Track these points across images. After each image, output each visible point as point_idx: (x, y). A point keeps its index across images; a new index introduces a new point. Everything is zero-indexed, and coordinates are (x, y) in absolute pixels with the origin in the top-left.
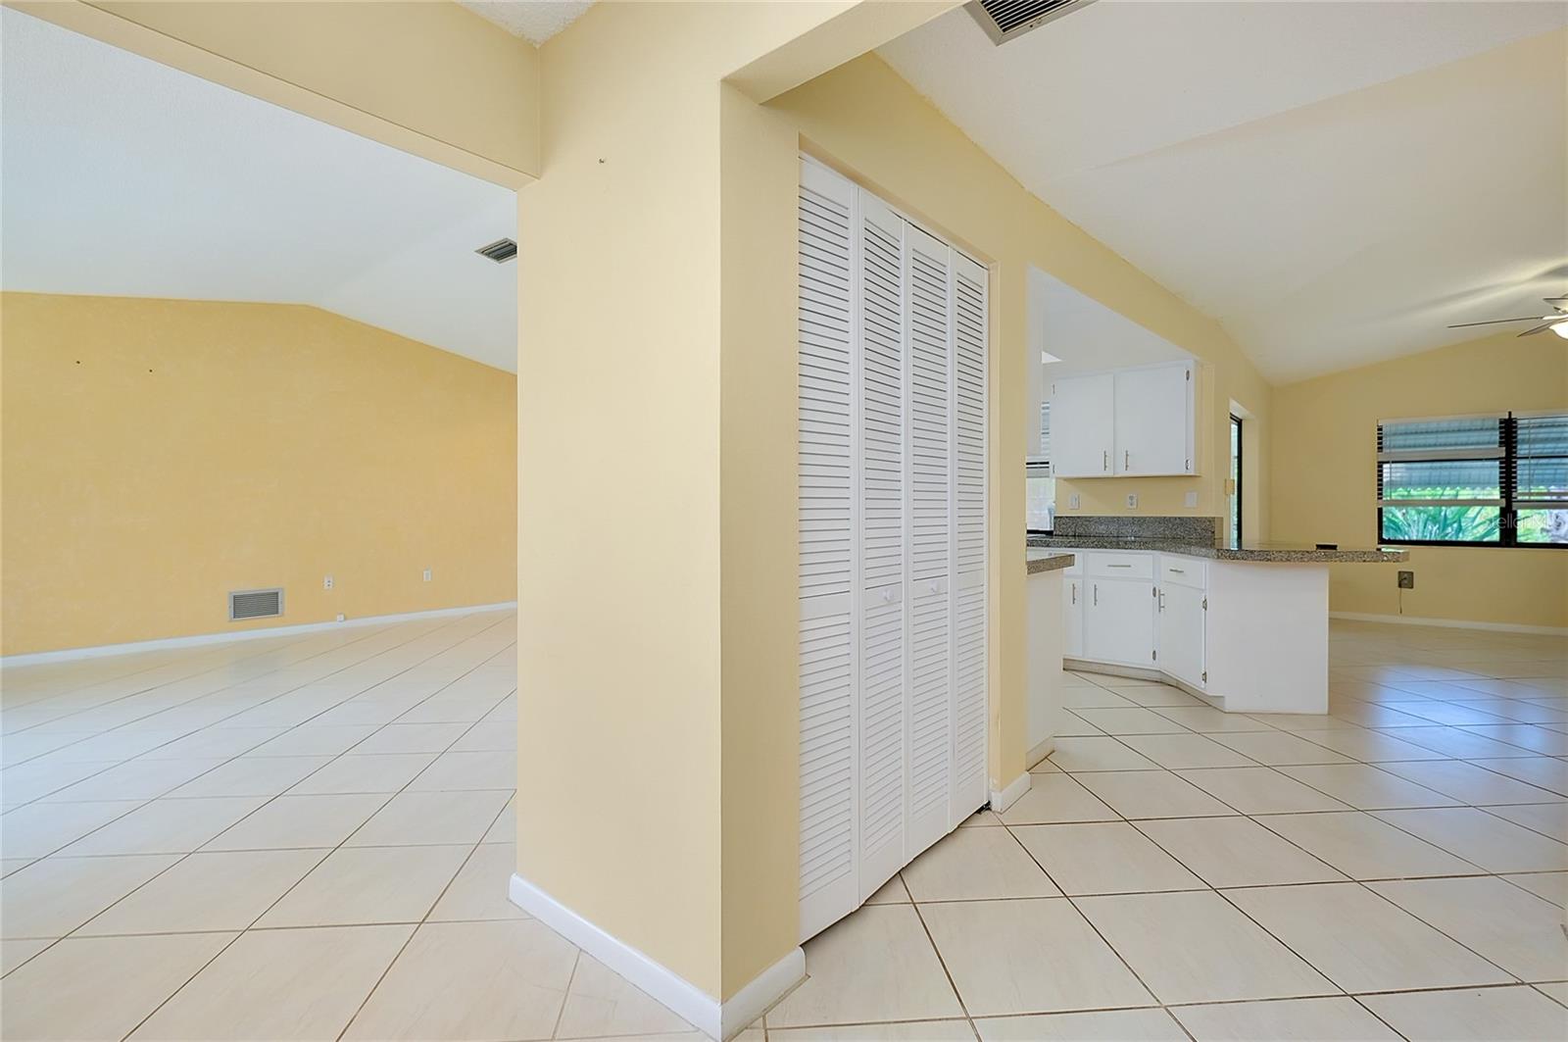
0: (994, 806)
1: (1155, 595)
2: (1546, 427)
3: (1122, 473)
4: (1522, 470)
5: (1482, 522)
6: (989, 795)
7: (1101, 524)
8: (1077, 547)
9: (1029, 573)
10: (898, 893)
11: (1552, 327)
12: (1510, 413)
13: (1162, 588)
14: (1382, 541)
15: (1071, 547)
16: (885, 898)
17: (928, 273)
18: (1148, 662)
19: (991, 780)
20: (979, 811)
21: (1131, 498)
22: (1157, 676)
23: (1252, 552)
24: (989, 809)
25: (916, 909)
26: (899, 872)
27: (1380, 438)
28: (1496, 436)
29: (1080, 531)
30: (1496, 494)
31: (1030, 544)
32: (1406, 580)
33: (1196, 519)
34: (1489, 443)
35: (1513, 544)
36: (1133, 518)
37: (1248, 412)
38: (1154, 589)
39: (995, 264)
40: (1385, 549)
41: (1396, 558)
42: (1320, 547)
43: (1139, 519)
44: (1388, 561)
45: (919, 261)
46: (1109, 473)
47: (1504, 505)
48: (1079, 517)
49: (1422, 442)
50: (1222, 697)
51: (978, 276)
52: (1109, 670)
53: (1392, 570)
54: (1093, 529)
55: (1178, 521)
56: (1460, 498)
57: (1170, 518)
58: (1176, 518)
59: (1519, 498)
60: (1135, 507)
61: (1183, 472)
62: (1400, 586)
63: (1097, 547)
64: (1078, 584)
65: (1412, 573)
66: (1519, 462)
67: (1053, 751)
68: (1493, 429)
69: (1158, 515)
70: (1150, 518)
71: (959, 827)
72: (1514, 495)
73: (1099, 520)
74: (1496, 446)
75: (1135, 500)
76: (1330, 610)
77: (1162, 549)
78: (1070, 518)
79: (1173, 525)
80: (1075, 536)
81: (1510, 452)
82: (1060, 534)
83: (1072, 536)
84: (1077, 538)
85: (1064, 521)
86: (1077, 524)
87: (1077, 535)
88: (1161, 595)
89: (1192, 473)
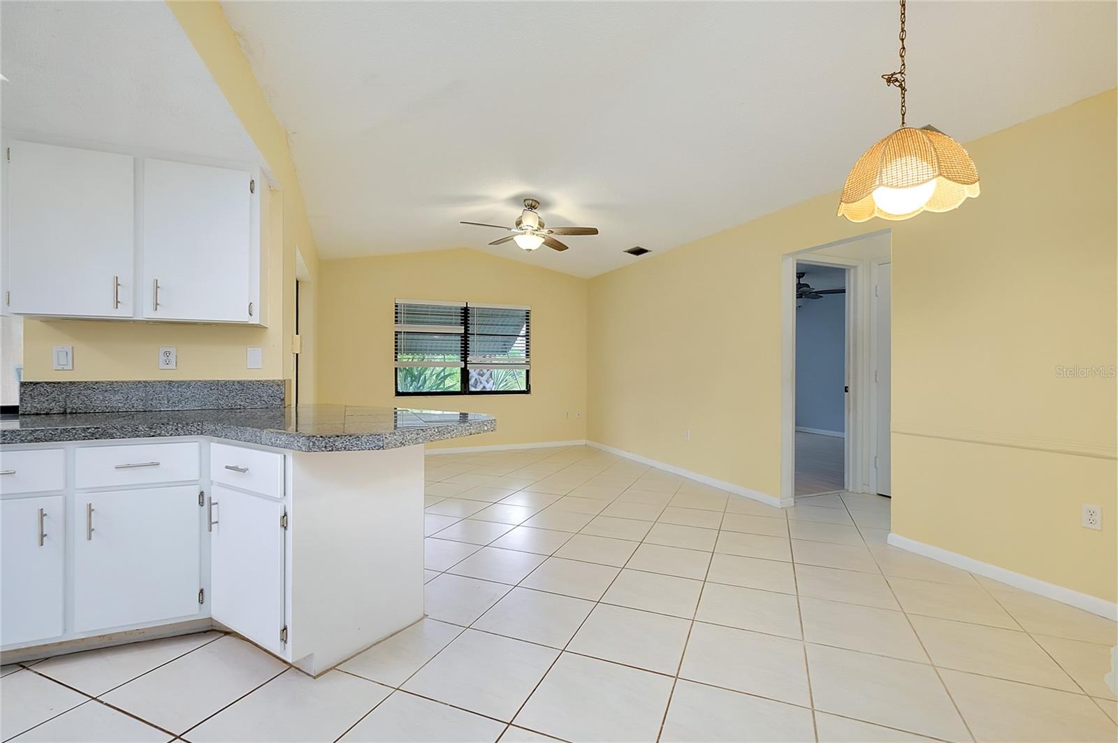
1: (201, 503)
2: (496, 315)
3: (147, 313)
4: (474, 343)
7: (116, 392)
11: (515, 238)
12: (467, 303)
13: (215, 494)
14: (398, 394)
18: (191, 609)
21: (167, 354)
27: (397, 313)
28: (459, 318)
29: (75, 403)
30: (456, 358)
33: (262, 384)
35: (467, 392)
36: (170, 383)
38: (202, 494)
43: (181, 384)
46: (124, 312)
47: (463, 367)
48: (73, 384)
54: (98, 401)
55: (235, 387)
57: (226, 382)
58: (231, 383)
59: (470, 362)
60: (171, 365)
61: (244, 319)
63: (93, 436)
64: (54, 506)
66: (470, 337)
68: (458, 314)
69: (208, 378)
70: (194, 382)
72: (468, 359)
73: (112, 387)
74: (460, 326)
75: (170, 355)
77: (214, 433)
78: (56, 385)
79: (230, 392)
80: (64, 413)
81: (466, 330)
82: (34, 411)
83: (58, 414)
84: (69, 416)
85: (42, 389)
86: (70, 394)
87: (68, 411)
88: (211, 504)
89: (255, 320)
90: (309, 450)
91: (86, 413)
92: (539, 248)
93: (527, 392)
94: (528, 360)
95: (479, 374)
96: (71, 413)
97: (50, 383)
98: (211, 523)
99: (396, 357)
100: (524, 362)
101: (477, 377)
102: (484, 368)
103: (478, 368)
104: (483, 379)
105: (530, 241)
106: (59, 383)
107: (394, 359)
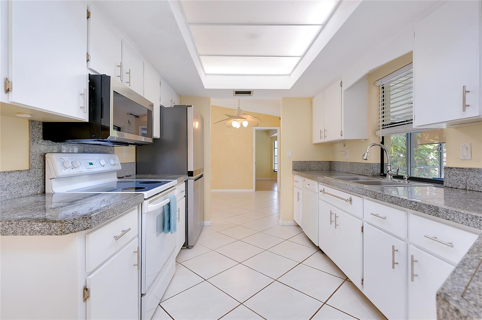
29: (472, 183)
78: (461, 170)
80: (465, 189)
82: (450, 185)
83: (462, 189)
84: (468, 192)
85: (454, 172)
86: (469, 176)
87: (468, 188)
91: (478, 191)
96: (469, 190)
97: (458, 168)
106: (463, 168)
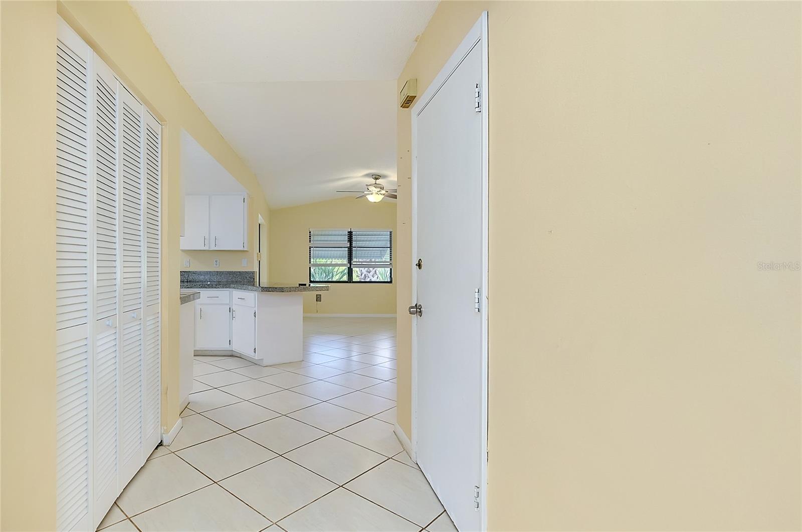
0: (164, 443)
1: (230, 311)
2: (371, 235)
3: (213, 248)
4: (355, 252)
5: (340, 273)
6: (162, 437)
7: (201, 275)
8: (191, 288)
9: (181, 304)
10: (117, 514)
11: (367, 196)
12: (351, 229)
13: (234, 307)
14: (311, 282)
15: (188, 288)
16: (109, 522)
17: (131, 119)
18: (226, 346)
19: (162, 427)
20: (156, 448)
21: (216, 261)
22: (230, 353)
23: (276, 288)
24: (162, 445)
25: (131, 521)
26: (115, 502)
27: (310, 237)
28: (346, 238)
29: (191, 278)
30: (345, 261)
31: (182, 287)
32: (319, 298)
33: (246, 272)
34: (344, 241)
35: (351, 282)
36: (217, 272)
37: (263, 221)
38: (230, 309)
39: (165, 123)
40: (312, 285)
41: (316, 289)
42: (300, 285)
43: (221, 272)
44: (325, 290)
45: (127, 110)
46: (206, 248)
47: (348, 266)
48: (189, 272)
49: (323, 239)
50: (262, 359)
51: (157, 129)
52: (208, 353)
53: (314, 294)
54: (196, 277)
55: (238, 273)
56: (333, 263)
57: (235, 272)
58: (237, 272)
59: (354, 263)
60: (218, 266)
61: (242, 249)
62: (317, 301)
63: (202, 287)
65: (320, 295)
66: (353, 249)
67: (189, 403)
68: (345, 235)
69: (229, 270)
70: (225, 272)
71: (147, 461)
72: (352, 262)
73: (200, 273)
74: (347, 242)
75: (218, 262)
76: (303, 312)
77: (234, 288)
78: (185, 272)
79: (236, 275)
81: (351, 244)
83: (186, 282)
86: (189, 275)
87: (189, 281)
88: (233, 311)
89: (245, 249)
90: (262, 291)
92: (381, 201)
93: (391, 282)
94: (391, 262)
95: (367, 272)
98: (233, 317)
99: (310, 261)
100: (389, 264)
101: (366, 273)
102: (371, 267)
103: (367, 267)
104: (370, 275)
105: (375, 197)
107: (309, 262)
